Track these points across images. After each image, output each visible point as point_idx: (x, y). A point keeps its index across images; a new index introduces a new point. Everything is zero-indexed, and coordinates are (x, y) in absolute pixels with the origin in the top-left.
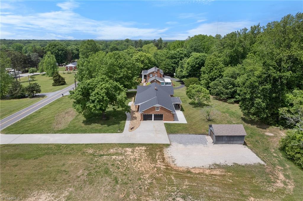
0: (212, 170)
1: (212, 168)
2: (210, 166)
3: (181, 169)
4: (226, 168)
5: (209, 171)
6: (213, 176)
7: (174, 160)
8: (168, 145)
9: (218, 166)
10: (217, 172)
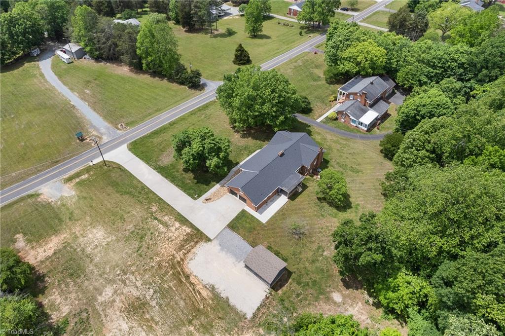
0: (204, 288)
1: (206, 287)
2: (207, 284)
3: (187, 270)
4: (216, 296)
5: (202, 287)
6: (197, 293)
7: (193, 258)
8: (208, 240)
9: (213, 289)
10: (205, 293)
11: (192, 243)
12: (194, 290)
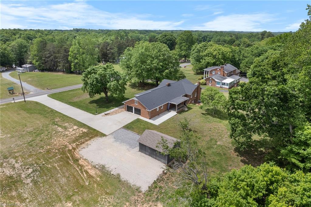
1: (95, 167)
2: (97, 165)
3: (77, 155)
4: (106, 174)
5: (90, 168)
6: (84, 173)
7: (86, 147)
8: (104, 135)
9: (102, 168)
11: (87, 138)
12: (81, 170)
